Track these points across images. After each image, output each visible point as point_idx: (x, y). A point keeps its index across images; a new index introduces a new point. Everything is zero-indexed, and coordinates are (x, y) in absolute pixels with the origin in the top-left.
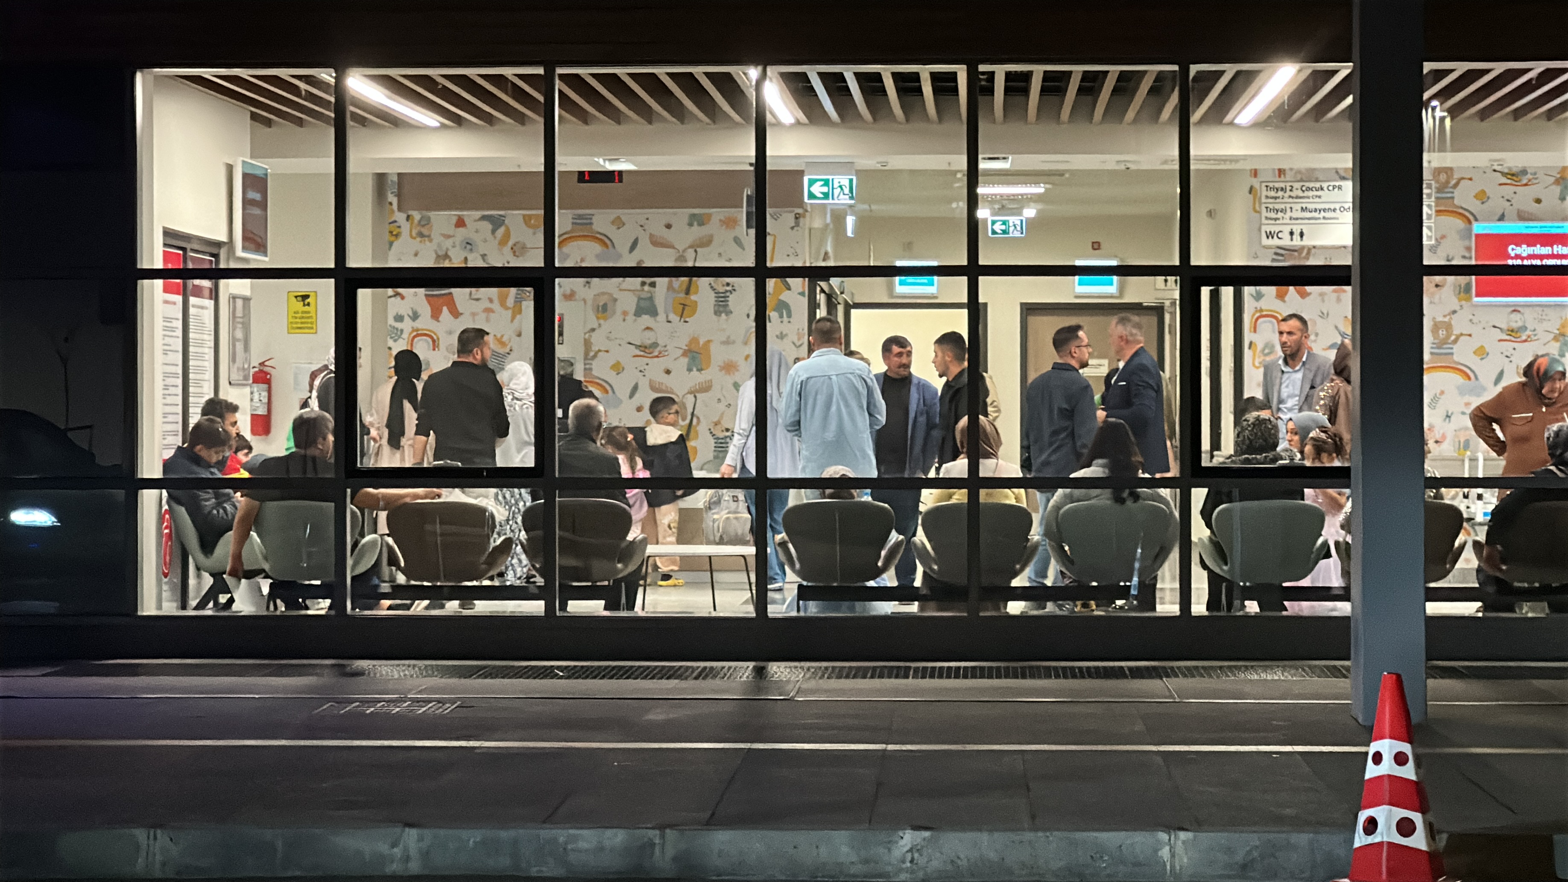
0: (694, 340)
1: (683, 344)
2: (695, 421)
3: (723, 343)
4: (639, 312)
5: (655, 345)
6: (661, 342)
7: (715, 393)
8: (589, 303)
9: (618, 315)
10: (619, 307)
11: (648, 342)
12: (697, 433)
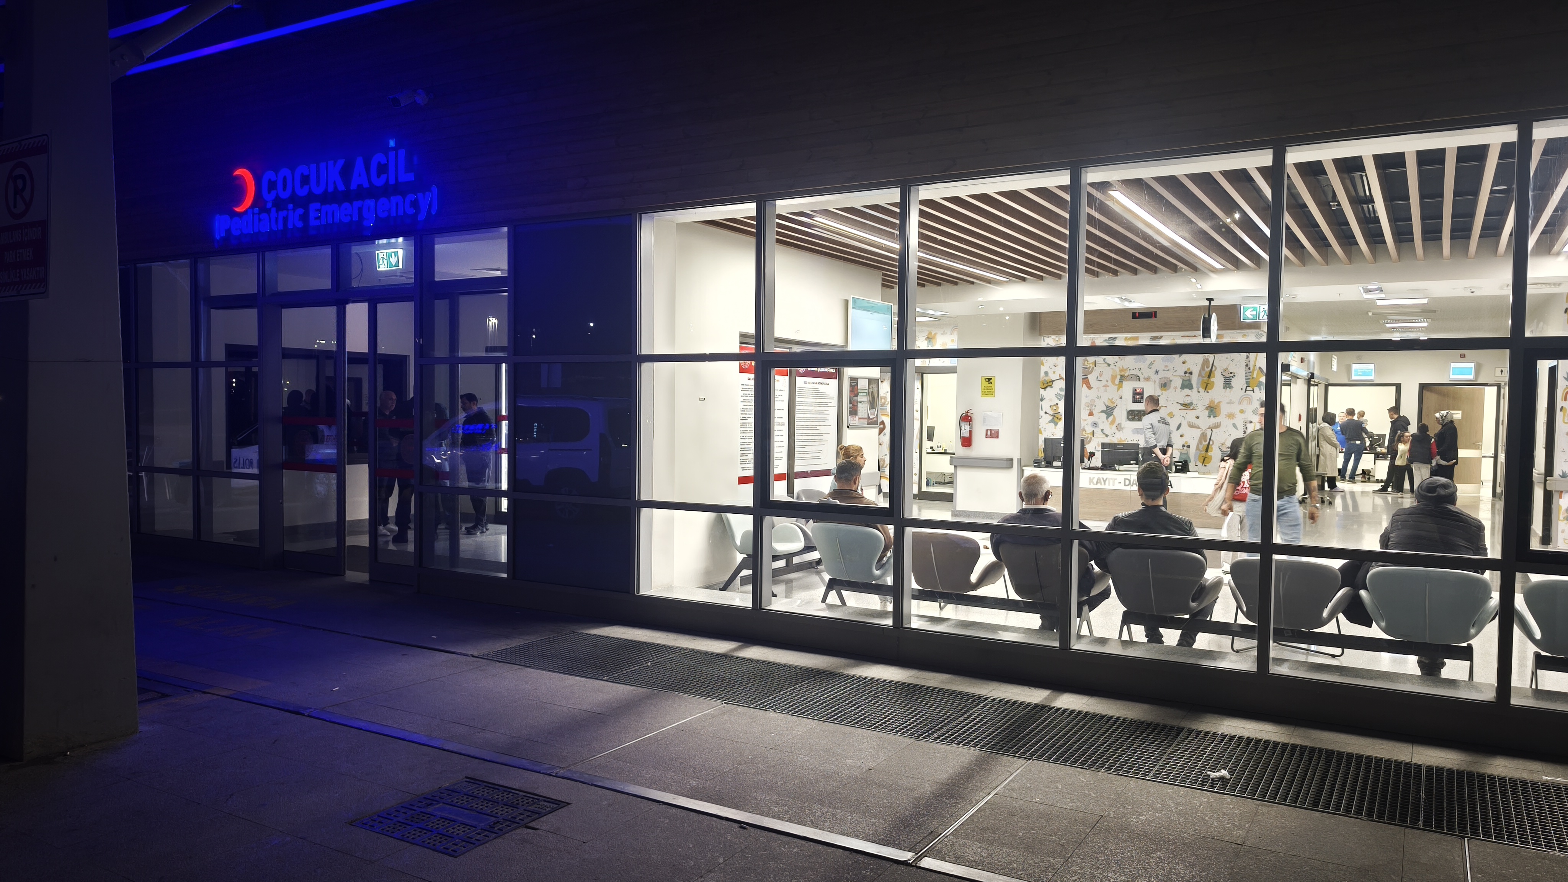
0: (1212, 402)
1: (1207, 403)
2: (1211, 443)
3: (1228, 403)
4: (1183, 387)
5: (1191, 404)
6: (1195, 403)
7: (1221, 429)
8: (1157, 382)
9: (1172, 389)
10: (1173, 384)
11: (1187, 402)
12: (1212, 448)
